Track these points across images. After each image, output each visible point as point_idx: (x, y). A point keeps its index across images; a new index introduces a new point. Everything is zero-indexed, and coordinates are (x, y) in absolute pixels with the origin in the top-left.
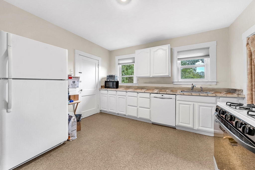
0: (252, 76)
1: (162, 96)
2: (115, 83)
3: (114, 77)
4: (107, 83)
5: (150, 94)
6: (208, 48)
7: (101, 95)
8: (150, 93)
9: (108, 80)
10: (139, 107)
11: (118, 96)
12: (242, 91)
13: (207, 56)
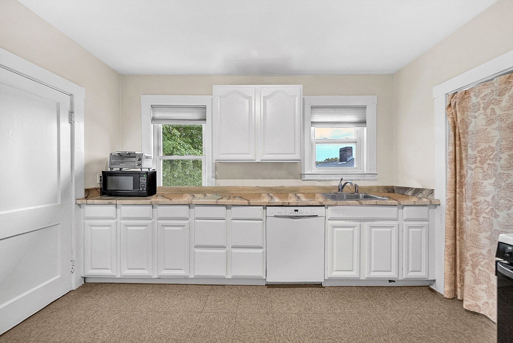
0: (455, 166)
1: (295, 211)
2: (144, 180)
3: (140, 159)
4: (109, 178)
5: (262, 207)
6: (365, 108)
7: (86, 221)
8: (265, 207)
9: (114, 170)
10: (232, 247)
11: (159, 221)
12: (432, 192)
13: (363, 122)
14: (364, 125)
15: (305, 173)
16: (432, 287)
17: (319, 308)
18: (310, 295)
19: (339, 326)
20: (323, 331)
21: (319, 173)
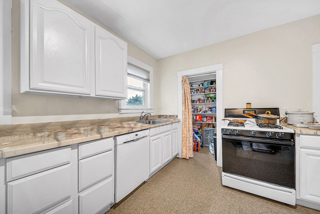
1: (136, 135)
6: (149, 72)
8: (114, 137)
12: (177, 116)
13: (148, 80)
14: (149, 82)
15: (122, 108)
16: (177, 157)
17: (156, 194)
18: (145, 191)
19: (172, 195)
20: (170, 204)
21: (128, 108)
